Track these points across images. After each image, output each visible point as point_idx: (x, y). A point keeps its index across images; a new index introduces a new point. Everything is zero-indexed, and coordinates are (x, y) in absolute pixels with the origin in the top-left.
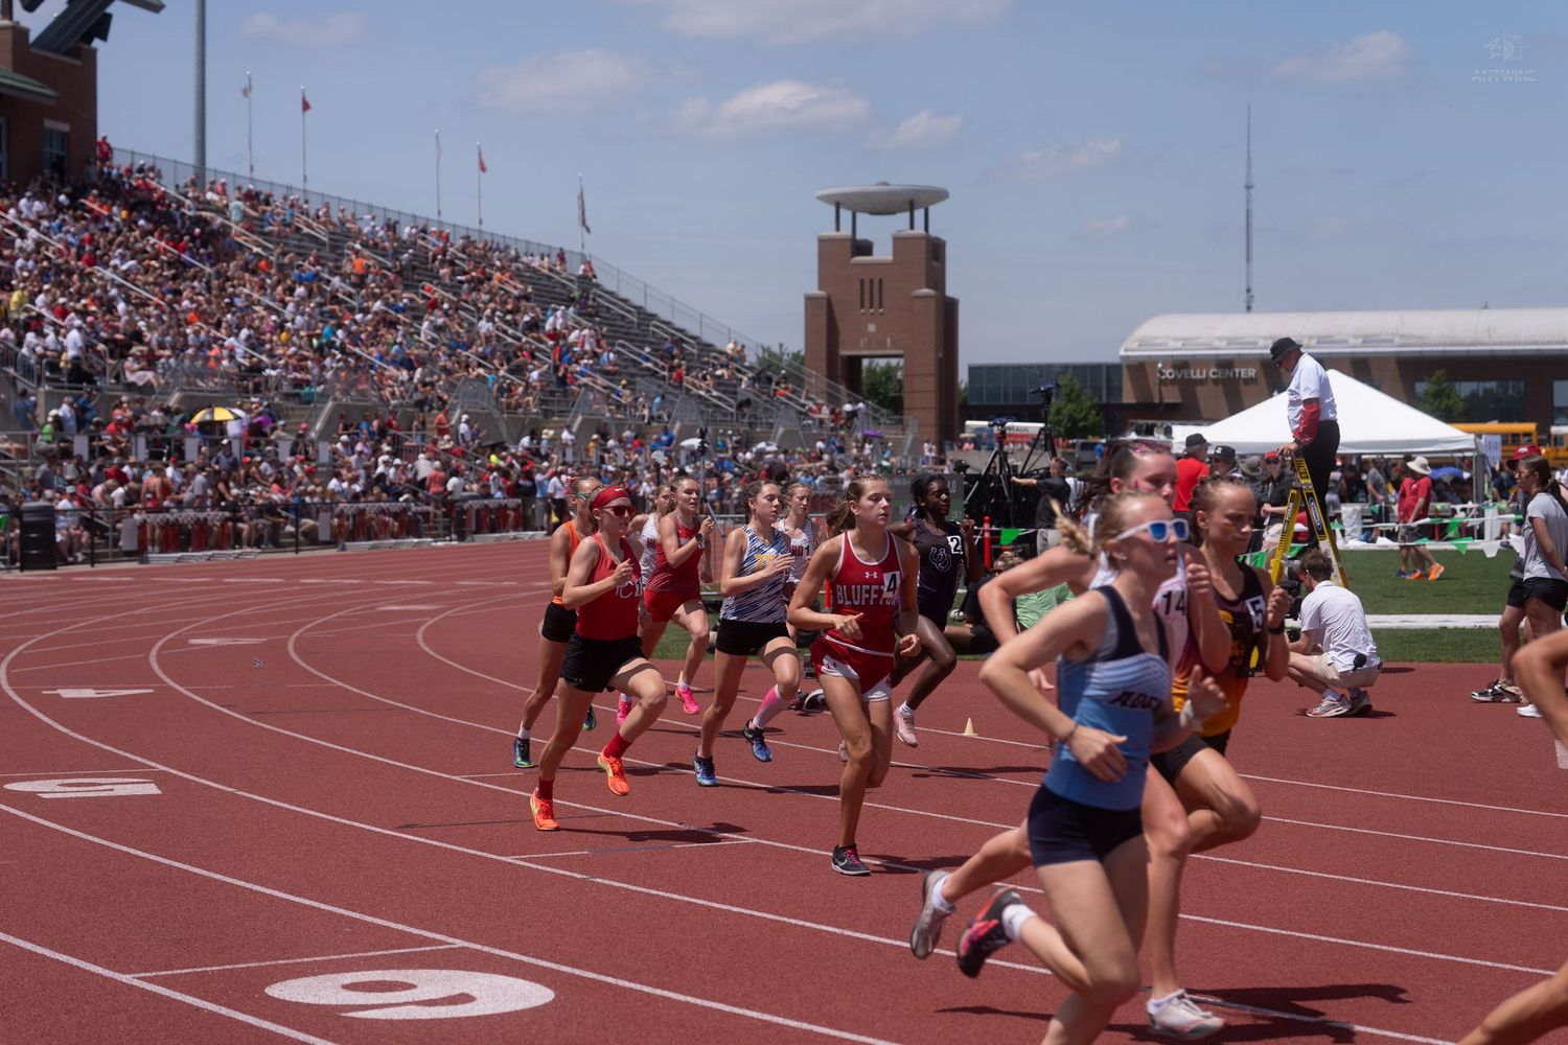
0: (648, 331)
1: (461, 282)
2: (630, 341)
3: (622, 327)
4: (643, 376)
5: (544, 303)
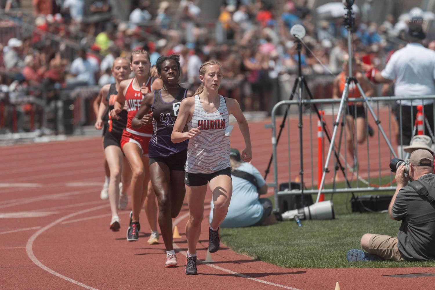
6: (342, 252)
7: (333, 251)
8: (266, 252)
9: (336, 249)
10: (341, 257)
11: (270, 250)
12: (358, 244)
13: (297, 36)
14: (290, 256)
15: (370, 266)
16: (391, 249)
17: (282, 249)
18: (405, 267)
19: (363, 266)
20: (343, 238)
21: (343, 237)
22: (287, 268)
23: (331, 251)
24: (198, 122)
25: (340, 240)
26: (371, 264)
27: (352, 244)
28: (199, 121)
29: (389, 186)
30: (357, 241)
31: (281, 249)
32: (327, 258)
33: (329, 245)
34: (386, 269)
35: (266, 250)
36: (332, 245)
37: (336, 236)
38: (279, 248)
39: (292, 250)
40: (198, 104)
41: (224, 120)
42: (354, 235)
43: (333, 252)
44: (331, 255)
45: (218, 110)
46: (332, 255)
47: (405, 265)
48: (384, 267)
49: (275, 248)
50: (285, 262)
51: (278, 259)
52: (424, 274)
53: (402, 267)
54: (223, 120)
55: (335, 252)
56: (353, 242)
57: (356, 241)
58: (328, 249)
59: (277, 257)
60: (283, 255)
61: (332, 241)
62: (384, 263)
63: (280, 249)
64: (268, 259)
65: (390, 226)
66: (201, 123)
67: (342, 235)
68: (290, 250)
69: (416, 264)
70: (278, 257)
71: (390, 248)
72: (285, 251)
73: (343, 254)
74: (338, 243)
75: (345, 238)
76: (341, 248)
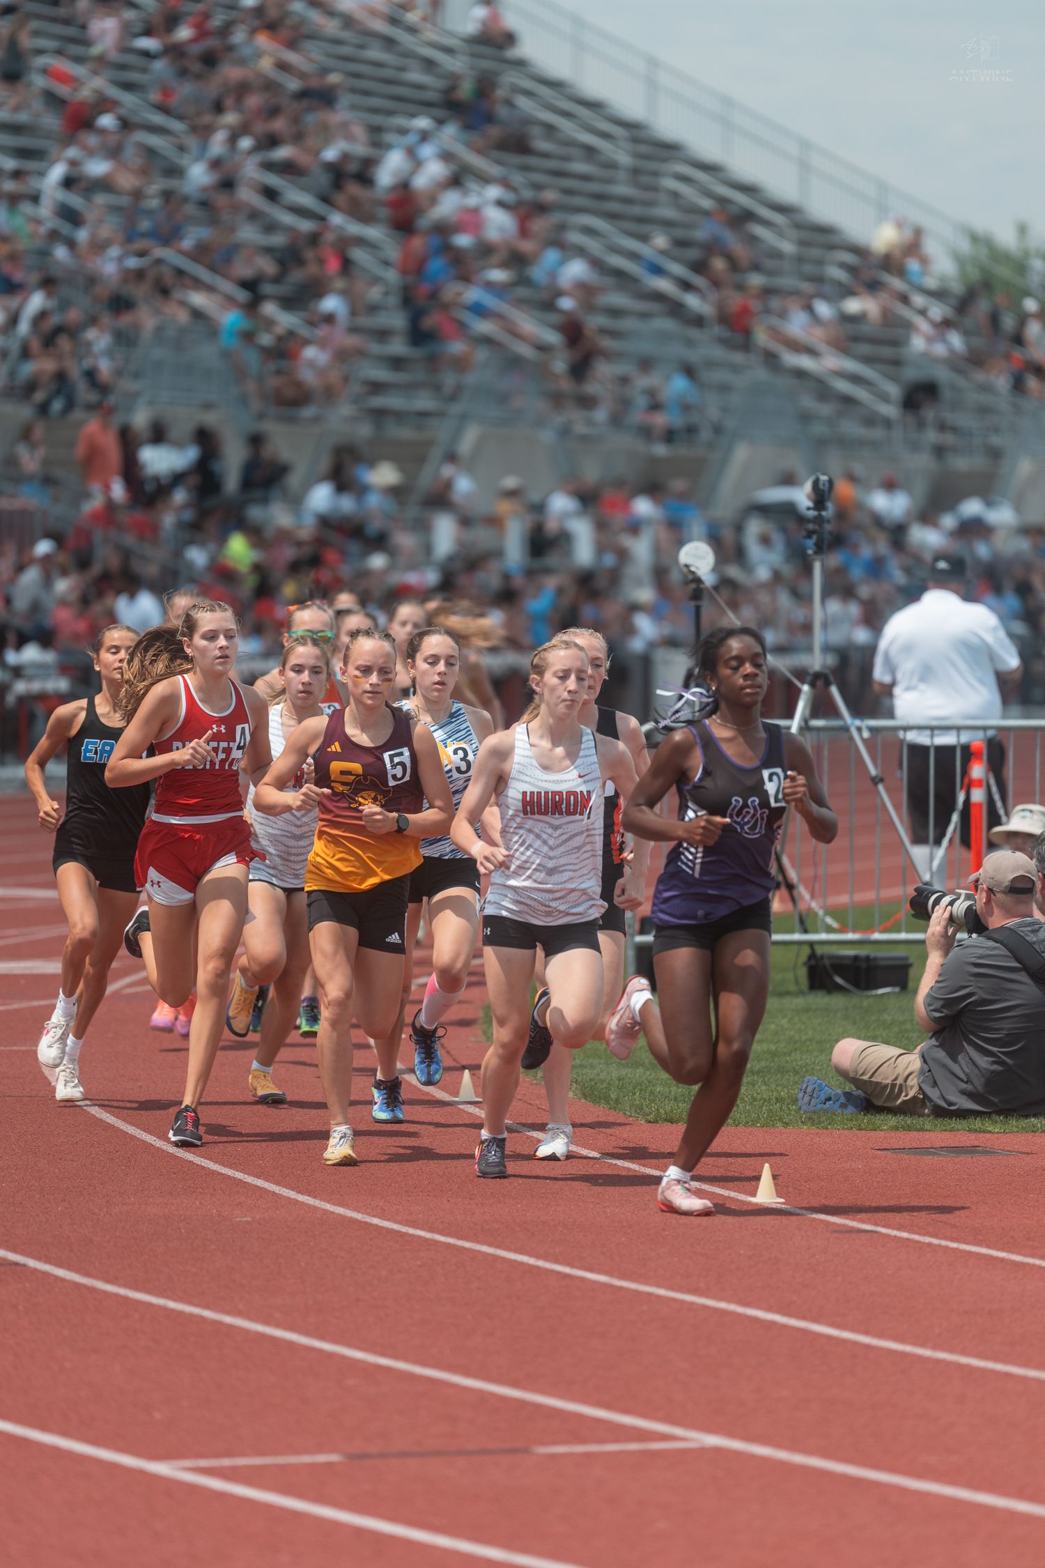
0: (655, 189)
1: (146, 54)
2: (612, 216)
3: (586, 178)
4: (644, 316)
5: (375, 111)
6: (780, 1088)
7: (759, 1084)
8: (602, 1081)
9: (766, 1079)
10: (777, 1099)
11: (611, 1076)
12: (820, 1070)
13: (693, 569)
14: (659, 1092)
15: (847, 1125)
16: (901, 1085)
17: (640, 1076)
18: (927, 1130)
19: (829, 1124)
20: (785, 1054)
21: (785, 1050)
22: (650, 1122)
23: (754, 1085)
24: (520, 797)
25: (776, 1059)
26: (847, 1120)
27: (804, 1069)
28: (524, 794)
29: (899, 931)
30: (817, 1062)
31: (638, 1075)
32: (745, 1102)
33: (752, 1071)
34: (882, 1133)
35: (602, 1076)
36: (759, 1069)
37: (768, 1050)
38: (634, 1072)
39: (662, 1079)
40: (525, 749)
41: (589, 792)
42: (810, 1048)
43: (759, 1087)
44: (755, 1095)
45: (576, 765)
46: (758, 1094)
47: (928, 1126)
48: (879, 1127)
49: (623, 1072)
50: (645, 1108)
51: (628, 1099)
52: (972, 1150)
53: (922, 1130)
54: (585, 794)
55: (764, 1088)
56: (807, 1064)
57: (814, 1062)
58: (749, 1079)
59: (628, 1095)
60: (641, 1090)
61: (758, 1061)
62: (879, 1119)
63: (635, 1074)
64: (607, 1099)
65: (896, 1029)
66: (528, 799)
67: (782, 1046)
68: (658, 1079)
69: (955, 1123)
70: (631, 1094)
71: (898, 1082)
72: (646, 1079)
73: (782, 1093)
74: (772, 1064)
75: (790, 1055)
76: (778, 1077)
